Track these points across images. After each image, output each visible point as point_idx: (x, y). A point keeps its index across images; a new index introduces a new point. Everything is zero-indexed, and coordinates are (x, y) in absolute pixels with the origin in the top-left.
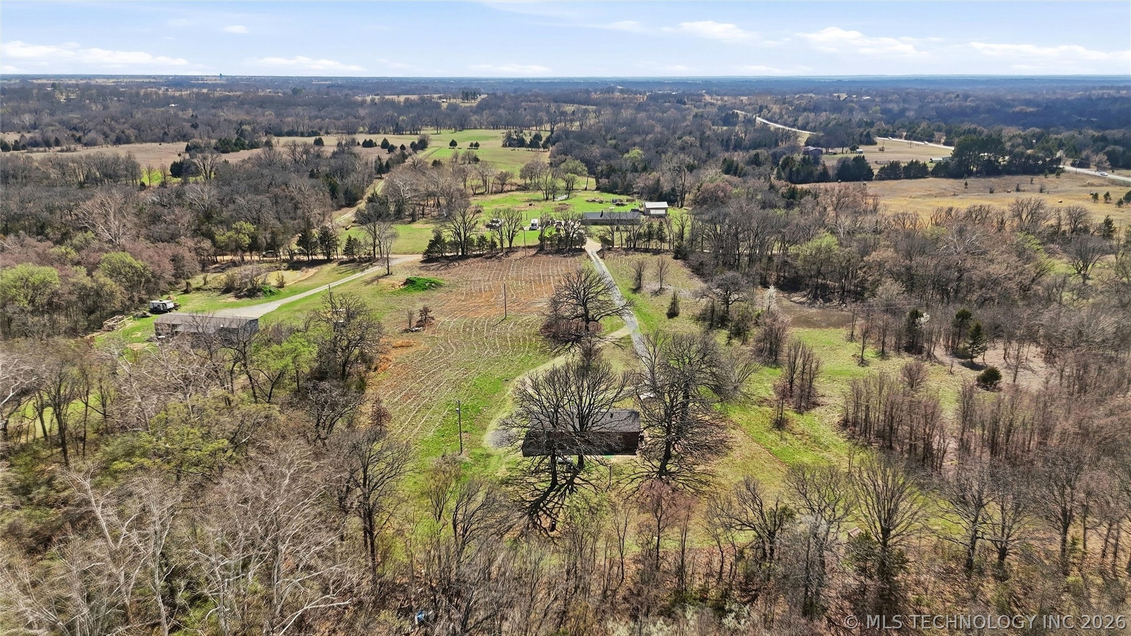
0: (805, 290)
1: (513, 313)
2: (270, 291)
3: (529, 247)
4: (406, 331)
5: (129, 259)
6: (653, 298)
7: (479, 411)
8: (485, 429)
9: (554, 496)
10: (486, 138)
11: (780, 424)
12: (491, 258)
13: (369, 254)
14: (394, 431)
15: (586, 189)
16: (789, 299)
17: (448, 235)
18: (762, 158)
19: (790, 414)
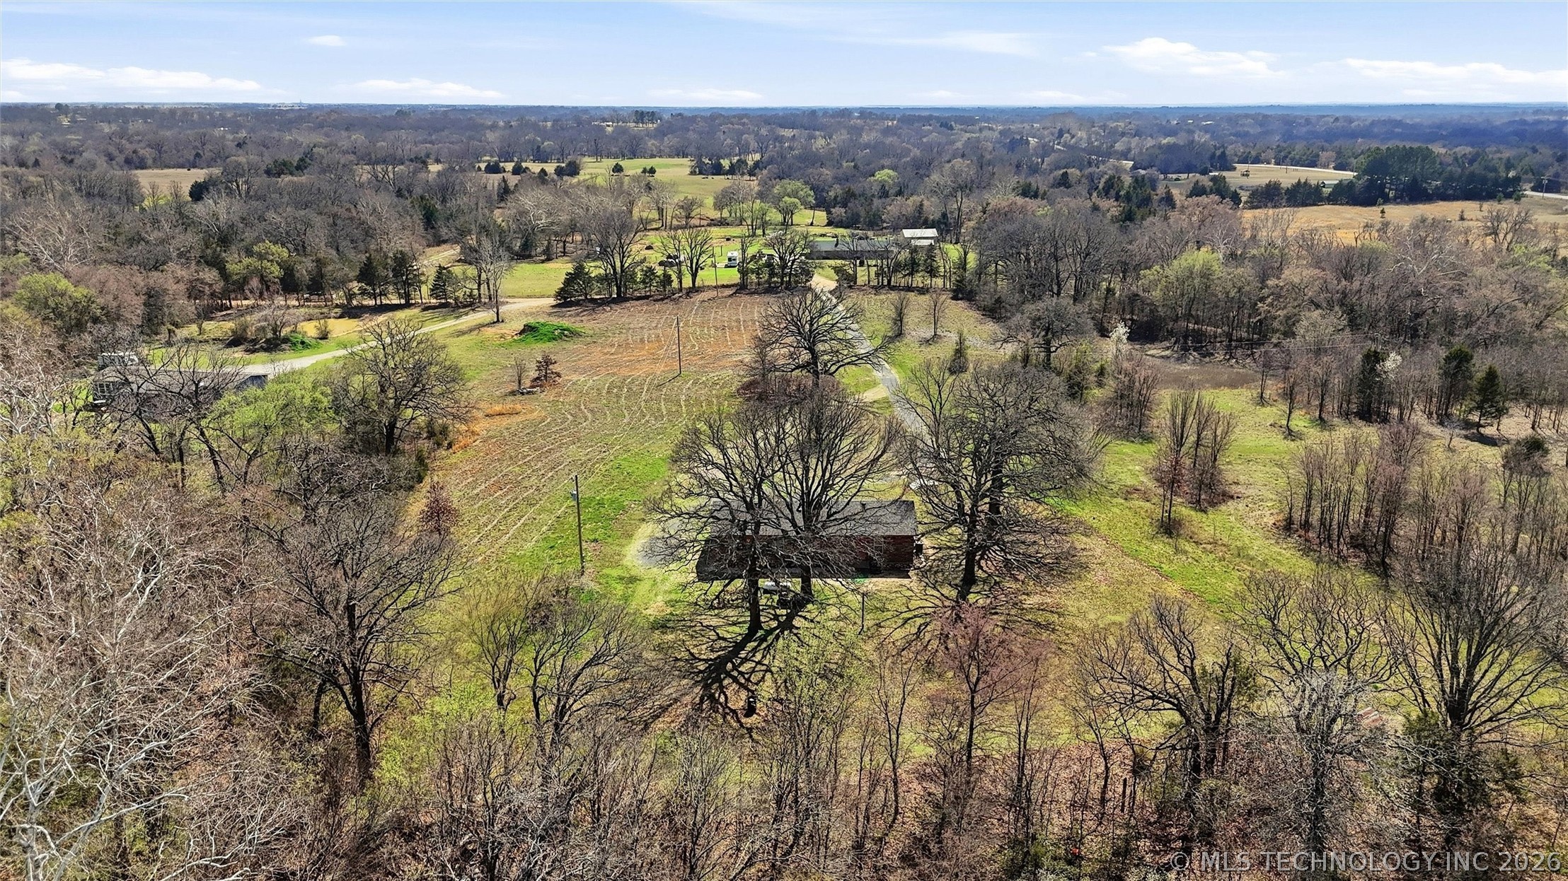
0: (1166, 339)
1: (693, 369)
2: (303, 343)
3: (723, 286)
4: (513, 393)
5: (64, 284)
6: (923, 348)
7: (623, 508)
8: (631, 536)
9: (755, 650)
10: (667, 166)
11: (1169, 528)
12: (662, 300)
13: (471, 296)
14: (465, 540)
15: (812, 224)
16: (1143, 351)
17: (595, 269)
18: (1072, 179)
19: (1183, 510)
